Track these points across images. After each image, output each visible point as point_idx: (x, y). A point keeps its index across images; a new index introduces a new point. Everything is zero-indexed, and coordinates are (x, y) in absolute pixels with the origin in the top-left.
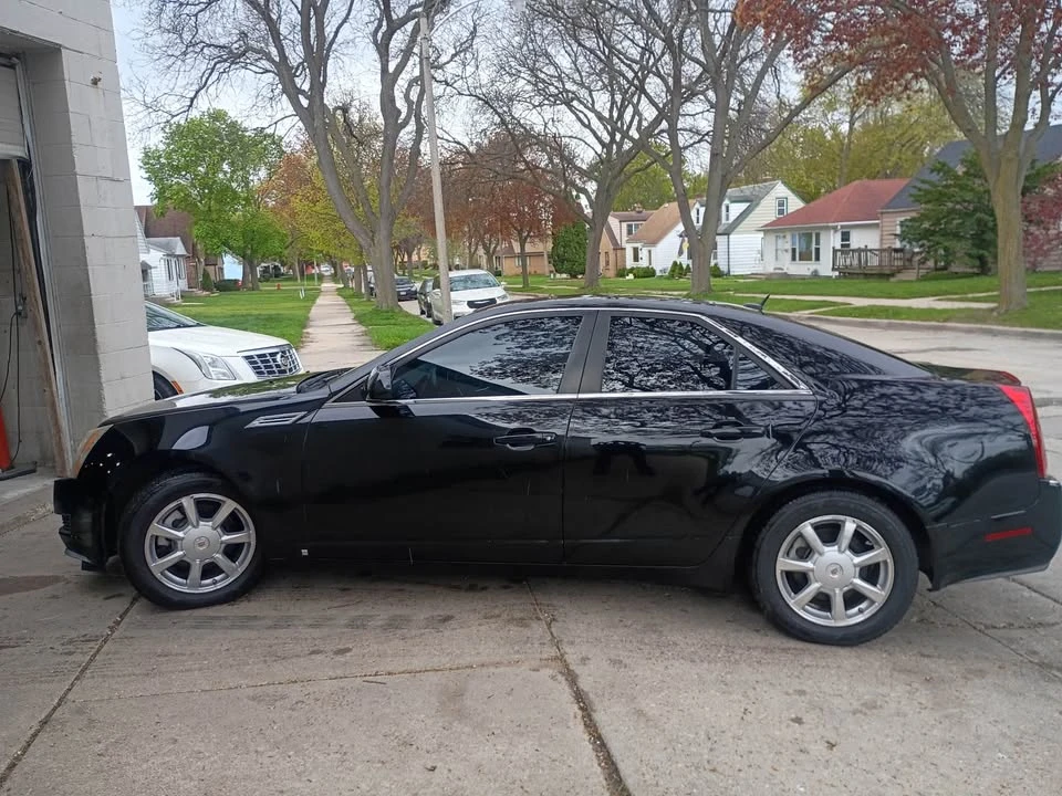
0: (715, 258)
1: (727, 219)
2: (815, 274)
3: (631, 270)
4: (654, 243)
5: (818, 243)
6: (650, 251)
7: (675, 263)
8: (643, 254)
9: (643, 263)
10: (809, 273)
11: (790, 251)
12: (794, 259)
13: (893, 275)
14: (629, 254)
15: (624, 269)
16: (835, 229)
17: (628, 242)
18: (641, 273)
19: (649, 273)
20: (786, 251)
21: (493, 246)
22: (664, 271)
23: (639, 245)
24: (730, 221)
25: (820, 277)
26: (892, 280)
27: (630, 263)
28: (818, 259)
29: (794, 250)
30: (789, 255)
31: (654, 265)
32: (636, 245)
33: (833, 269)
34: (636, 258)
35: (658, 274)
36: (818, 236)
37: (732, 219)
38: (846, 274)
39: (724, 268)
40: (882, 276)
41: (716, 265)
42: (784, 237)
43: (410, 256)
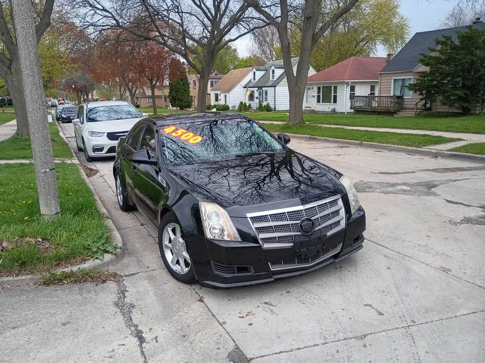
0: (266, 100)
1: (273, 78)
2: (334, 111)
3: (215, 106)
4: (228, 91)
5: (335, 92)
6: (225, 96)
7: (241, 103)
8: (222, 97)
9: (222, 102)
10: (330, 110)
11: (316, 97)
12: (318, 101)
13: (395, 113)
14: (213, 98)
15: (210, 106)
16: (347, 84)
17: (211, 90)
18: (221, 108)
19: (225, 108)
20: (314, 97)
21: (134, 90)
22: (234, 107)
23: (219, 92)
24: (275, 79)
25: (337, 113)
26: (395, 116)
27: (213, 102)
28: (335, 101)
29: (319, 97)
30: (316, 99)
31: (228, 103)
32: (217, 92)
33: (351, 108)
34: (217, 99)
35: (231, 108)
36: (335, 88)
37: (276, 77)
38: (358, 111)
39: (272, 106)
40: (389, 113)
41: (268, 104)
42: (312, 88)
43: (87, 96)
